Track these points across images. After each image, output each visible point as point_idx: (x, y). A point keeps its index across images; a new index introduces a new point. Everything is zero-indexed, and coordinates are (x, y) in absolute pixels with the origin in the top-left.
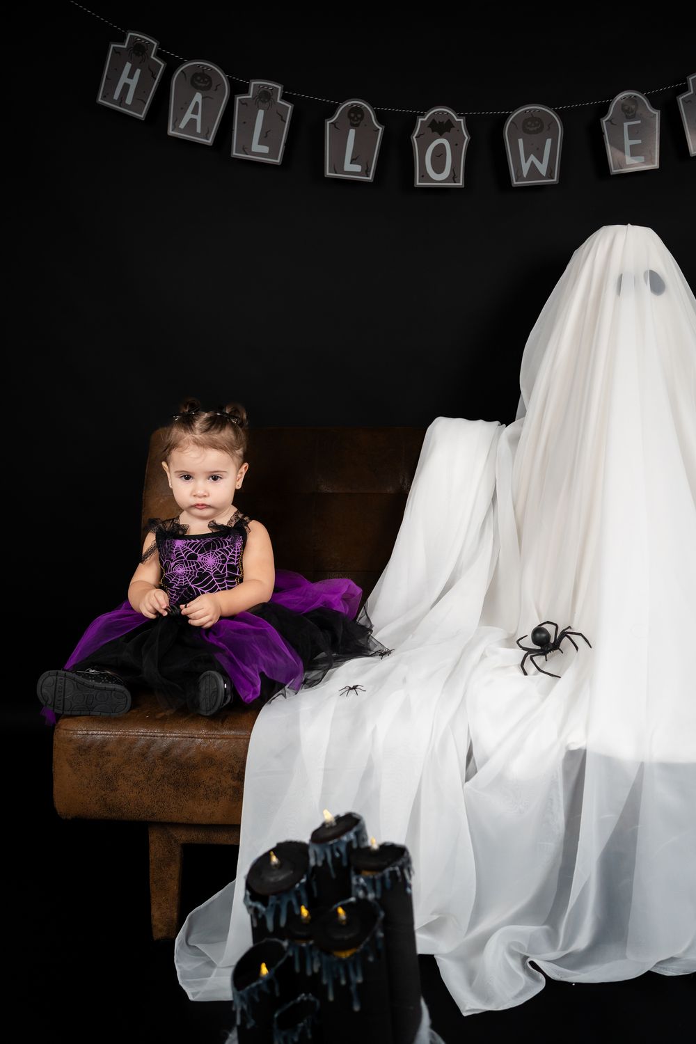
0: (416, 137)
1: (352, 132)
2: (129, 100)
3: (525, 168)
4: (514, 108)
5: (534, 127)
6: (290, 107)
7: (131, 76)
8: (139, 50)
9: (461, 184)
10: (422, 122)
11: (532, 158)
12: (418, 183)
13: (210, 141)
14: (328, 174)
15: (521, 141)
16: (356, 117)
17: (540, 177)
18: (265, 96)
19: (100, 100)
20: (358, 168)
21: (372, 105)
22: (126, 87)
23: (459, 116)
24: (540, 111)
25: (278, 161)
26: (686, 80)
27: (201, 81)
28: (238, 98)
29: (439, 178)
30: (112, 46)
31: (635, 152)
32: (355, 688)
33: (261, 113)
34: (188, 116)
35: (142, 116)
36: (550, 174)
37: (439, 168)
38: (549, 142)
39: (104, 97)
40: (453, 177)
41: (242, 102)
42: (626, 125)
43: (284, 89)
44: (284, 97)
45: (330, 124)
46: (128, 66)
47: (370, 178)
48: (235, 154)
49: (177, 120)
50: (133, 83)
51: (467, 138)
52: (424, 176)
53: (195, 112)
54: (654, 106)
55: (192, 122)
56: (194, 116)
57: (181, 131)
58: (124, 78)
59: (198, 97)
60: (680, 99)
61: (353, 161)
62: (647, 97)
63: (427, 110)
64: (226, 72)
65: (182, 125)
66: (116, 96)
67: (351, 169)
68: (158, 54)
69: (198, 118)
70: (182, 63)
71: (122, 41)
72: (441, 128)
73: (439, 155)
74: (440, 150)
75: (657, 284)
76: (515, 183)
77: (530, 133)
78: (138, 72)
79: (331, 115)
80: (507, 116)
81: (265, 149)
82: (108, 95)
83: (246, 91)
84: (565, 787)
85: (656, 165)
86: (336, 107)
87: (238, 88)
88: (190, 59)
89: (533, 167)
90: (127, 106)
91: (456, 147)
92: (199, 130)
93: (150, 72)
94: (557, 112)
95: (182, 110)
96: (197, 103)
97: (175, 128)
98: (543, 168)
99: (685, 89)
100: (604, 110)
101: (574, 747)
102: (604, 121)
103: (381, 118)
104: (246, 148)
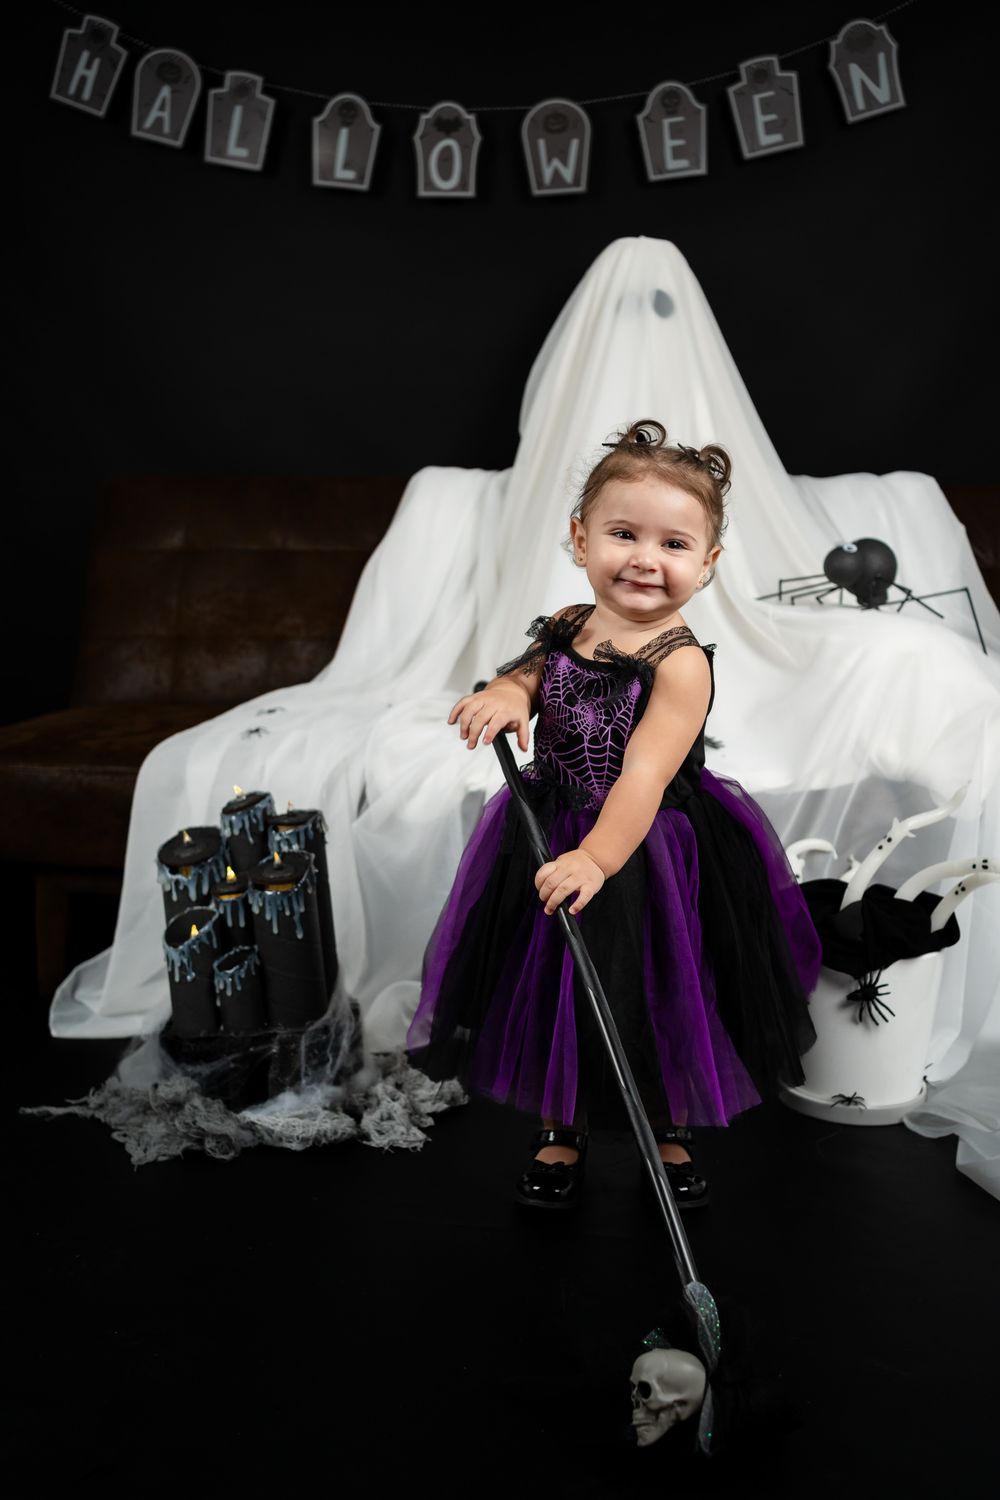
0: (422, 138)
1: (344, 133)
2: (87, 95)
3: (548, 174)
4: (533, 103)
5: (557, 127)
6: (271, 102)
7: (88, 66)
8: (98, 36)
9: (471, 193)
10: (427, 120)
11: (556, 163)
12: (422, 193)
13: (179, 143)
14: (317, 181)
15: (542, 143)
16: (348, 114)
17: (564, 184)
18: (242, 90)
19: (54, 95)
20: (350, 175)
21: (368, 99)
22: (83, 80)
23: (469, 112)
24: (565, 106)
25: (257, 166)
26: (737, 68)
27: (168, 72)
28: (213, 92)
29: (447, 187)
30: (68, 31)
31: (678, 153)
32: (257, 731)
33: (238, 111)
34: (154, 114)
35: (101, 113)
36: (577, 182)
37: (446, 174)
38: (575, 144)
39: (59, 92)
40: (463, 185)
41: (218, 98)
42: (667, 122)
43: (265, 82)
44: (266, 91)
45: (320, 122)
46: (85, 55)
47: (364, 186)
48: (209, 158)
49: (142, 119)
50: (92, 74)
51: (478, 138)
52: (430, 185)
53: (162, 108)
54: (700, 99)
55: (159, 121)
56: (160, 114)
57: (149, 131)
58: (80, 70)
59: (165, 92)
60: (731, 90)
61: (347, 166)
62: (693, 89)
63: (432, 104)
64: (198, 60)
65: (149, 123)
66: (72, 89)
67: (344, 176)
68: (120, 41)
69: (166, 115)
70: (147, 51)
71: (78, 25)
72: (448, 126)
73: (446, 158)
74: (447, 151)
75: (663, 304)
76: (536, 192)
77: (551, 131)
78: (96, 63)
79: (319, 112)
80: (524, 113)
81: (243, 152)
82: (63, 90)
83: (219, 83)
84: (464, 833)
85: (702, 170)
86: (324, 103)
87: (212, 80)
88: (158, 46)
89: (557, 175)
90: (83, 102)
91: (465, 149)
92: (167, 128)
93: (109, 63)
94: (586, 108)
95: (147, 107)
96: (164, 101)
97: (140, 128)
98: (568, 174)
99: (736, 78)
100: (640, 105)
101: (473, 788)
102: (640, 118)
103: (378, 115)
104: (221, 151)
